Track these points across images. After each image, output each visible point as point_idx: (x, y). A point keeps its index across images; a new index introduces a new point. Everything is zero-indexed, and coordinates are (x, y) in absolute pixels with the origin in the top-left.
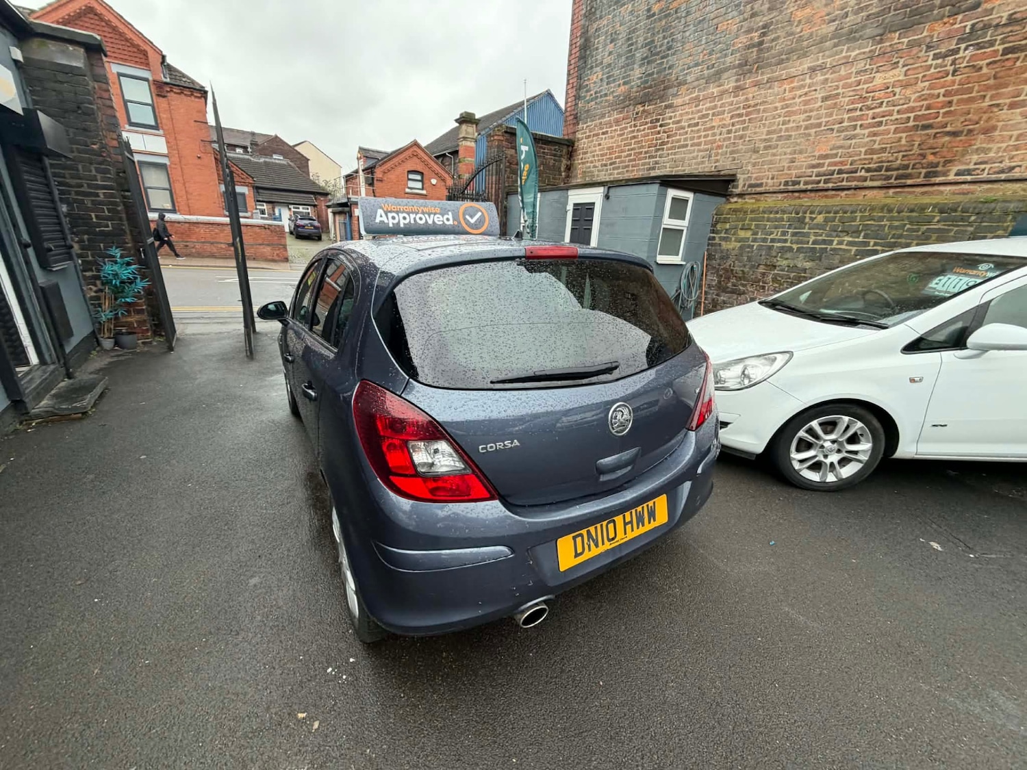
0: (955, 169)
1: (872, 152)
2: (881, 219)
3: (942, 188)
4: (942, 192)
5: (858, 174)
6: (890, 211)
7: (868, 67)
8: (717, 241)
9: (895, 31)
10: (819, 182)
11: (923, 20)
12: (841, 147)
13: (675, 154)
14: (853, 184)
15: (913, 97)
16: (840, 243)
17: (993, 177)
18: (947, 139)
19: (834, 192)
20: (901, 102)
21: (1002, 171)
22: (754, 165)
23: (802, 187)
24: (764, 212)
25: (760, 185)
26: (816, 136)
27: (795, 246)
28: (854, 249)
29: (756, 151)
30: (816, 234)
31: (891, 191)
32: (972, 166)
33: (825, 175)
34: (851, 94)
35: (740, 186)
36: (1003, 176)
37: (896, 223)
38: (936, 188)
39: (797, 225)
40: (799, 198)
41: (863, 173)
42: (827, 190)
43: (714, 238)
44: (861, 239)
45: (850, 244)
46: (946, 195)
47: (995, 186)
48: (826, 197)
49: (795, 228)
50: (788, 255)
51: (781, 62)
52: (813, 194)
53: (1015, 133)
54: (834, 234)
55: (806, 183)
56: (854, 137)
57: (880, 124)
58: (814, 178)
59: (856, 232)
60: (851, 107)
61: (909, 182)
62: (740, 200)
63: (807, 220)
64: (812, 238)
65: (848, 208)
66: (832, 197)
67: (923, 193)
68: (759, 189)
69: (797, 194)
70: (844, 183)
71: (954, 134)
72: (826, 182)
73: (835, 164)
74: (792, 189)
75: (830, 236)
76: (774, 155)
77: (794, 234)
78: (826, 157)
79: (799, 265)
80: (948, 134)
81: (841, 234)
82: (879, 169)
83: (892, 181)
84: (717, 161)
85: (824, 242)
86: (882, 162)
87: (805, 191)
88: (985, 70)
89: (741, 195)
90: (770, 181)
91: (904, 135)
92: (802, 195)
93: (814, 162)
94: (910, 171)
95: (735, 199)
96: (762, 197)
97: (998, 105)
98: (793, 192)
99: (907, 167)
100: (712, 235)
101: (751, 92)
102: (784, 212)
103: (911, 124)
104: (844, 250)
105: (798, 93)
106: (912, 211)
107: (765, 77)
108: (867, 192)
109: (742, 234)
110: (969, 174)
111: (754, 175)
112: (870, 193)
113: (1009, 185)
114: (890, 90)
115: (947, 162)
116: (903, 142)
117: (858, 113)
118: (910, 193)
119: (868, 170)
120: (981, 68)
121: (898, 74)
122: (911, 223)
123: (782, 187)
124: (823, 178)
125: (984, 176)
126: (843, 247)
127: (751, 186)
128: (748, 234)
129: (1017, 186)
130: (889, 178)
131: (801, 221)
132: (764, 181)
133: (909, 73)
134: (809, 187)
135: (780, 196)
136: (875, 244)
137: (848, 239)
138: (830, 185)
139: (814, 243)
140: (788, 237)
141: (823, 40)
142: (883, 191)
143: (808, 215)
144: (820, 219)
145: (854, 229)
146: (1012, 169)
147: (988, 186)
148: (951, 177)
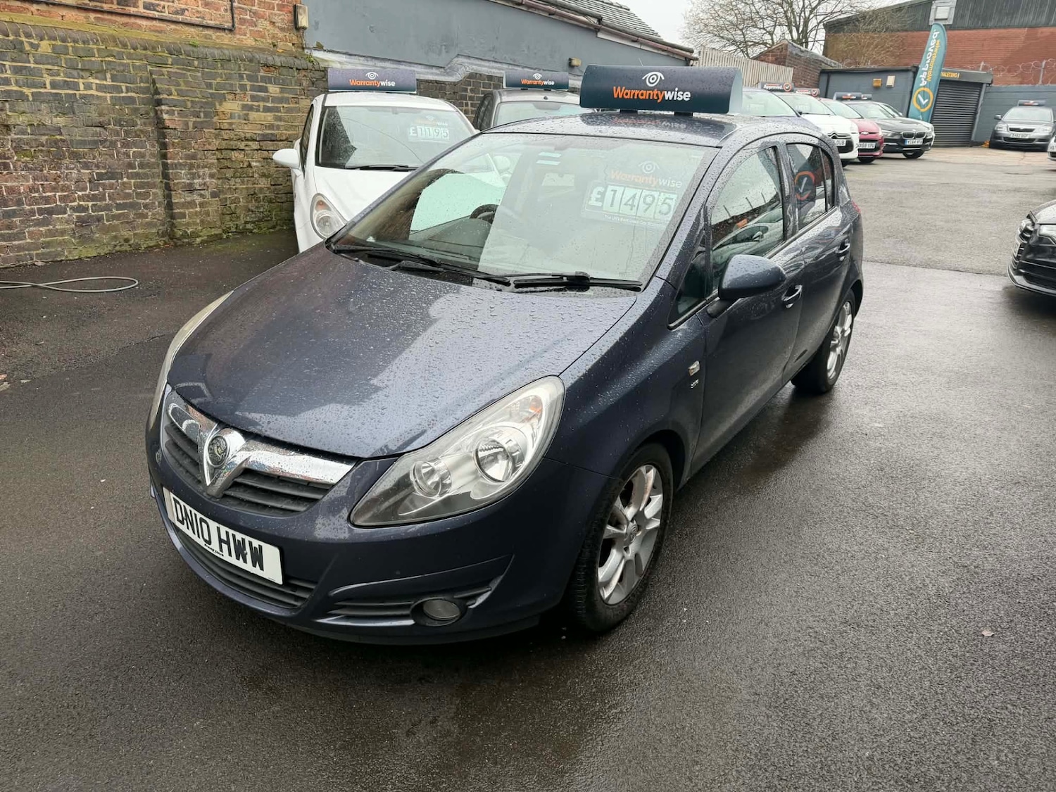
2: (120, 56)
3: (139, 22)
4: (140, 27)
6: (125, 46)
16: (88, 87)
17: (174, 17)
21: (177, 13)
27: (27, 91)
30: (51, 73)
36: (180, 18)
37: (138, 63)
38: (132, 20)
39: (15, 54)
44: (109, 82)
45: (99, 88)
46: (144, 31)
47: (178, 27)
49: (13, 60)
50: (23, 106)
54: (75, 73)
59: (101, 73)
61: (106, 7)
63: (27, 48)
64: (48, 80)
67: (125, 25)
75: (71, 75)
77: (16, 71)
79: (48, 123)
81: (86, 74)
85: (66, 85)
104: (98, 97)
106: (145, 49)
110: (154, 10)
113: (186, 28)
122: (150, 64)
125: (166, 15)
129: (192, 30)
131: (18, 48)
136: (128, 90)
137: (94, 81)
139: (53, 86)
140: (9, 75)
142: (82, 15)
143: (23, 39)
144: (45, 47)
145: (96, 67)
146: (183, 11)
147: (173, 26)
148: (141, 10)
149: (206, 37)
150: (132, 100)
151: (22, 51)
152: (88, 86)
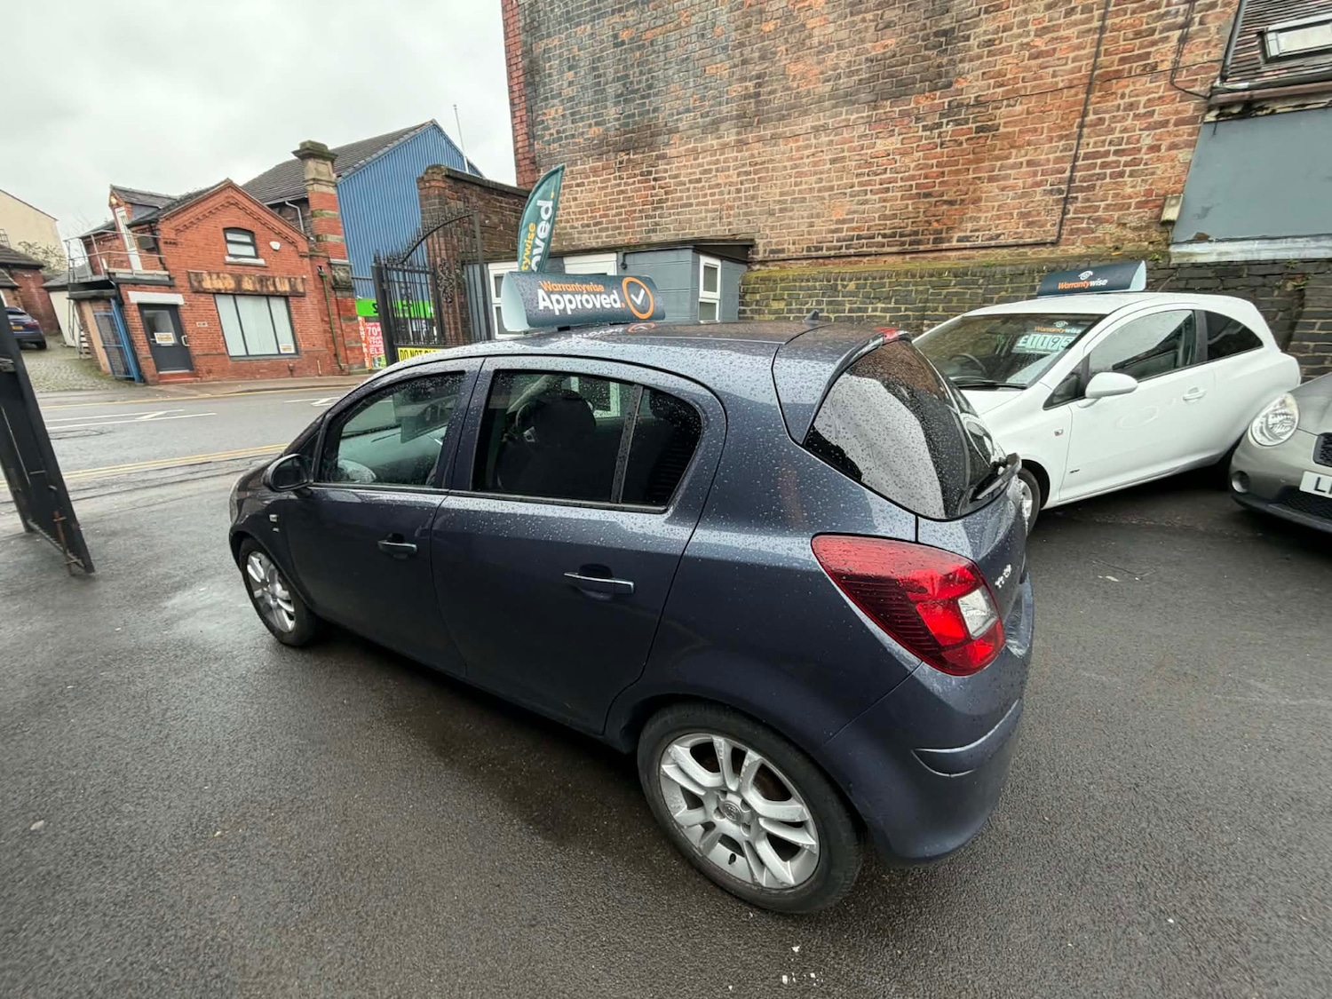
0: (956, 236)
1: (885, 217)
2: (907, 284)
3: (949, 254)
4: (949, 258)
5: (876, 240)
6: (913, 276)
7: (867, 132)
8: (749, 314)
9: (887, 99)
10: (841, 248)
11: (908, 92)
12: (855, 212)
13: (678, 214)
14: (873, 250)
15: (913, 165)
16: (875, 310)
17: (986, 243)
18: (945, 207)
19: (856, 259)
20: (903, 169)
21: (991, 239)
22: (772, 228)
23: (825, 252)
24: (794, 280)
25: (782, 251)
26: (831, 199)
27: (832, 316)
28: (888, 315)
29: (771, 213)
30: (851, 302)
31: (908, 257)
32: (968, 234)
33: (845, 241)
34: (857, 157)
35: (761, 252)
36: (993, 243)
37: (921, 288)
38: (943, 253)
39: (831, 293)
40: (825, 265)
41: (880, 239)
42: (849, 256)
43: (744, 311)
44: (892, 305)
45: (884, 310)
46: (952, 260)
47: (989, 251)
48: (850, 263)
49: (829, 297)
51: (782, 118)
52: (837, 261)
53: (996, 204)
54: (868, 301)
55: (829, 249)
56: (865, 202)
57: (887, 190)
58: (835, 243)
59: (888, 299)
60: (859, 171)
61: (922, 248)
62: (763, 268)
63: (840, 288)
64: (847, 306)
65: (875, 275)
66: (856, 263)
67: (935, 258)
68: (782, 256)
69: (821, 261)
70: (865, 249)
71: (951, 203)
72: (848, 247)
73: (853, 229)
74: (814, 255)
75: (864, 303)
76: (791, 218)
77: (829, 303)
78: (844, 222)
80: (946, 202)
81: (874, 301)
82: (893, 235)
83: (907, 246)
84: (730, 224)
85: (859, 310)
86: (894, 228)
87: (829, 257)
88: (965, 145)
89: (763, 262)
90: (791, 247)
91: (910, 202)
92: (827, 262)
93: (833, 227)
94: (920, 237)
95: (757, 267)
96: (786, 264)
97: (979, 178)
98: (817, 258)
99: (916, 233)
100: (742, 308)
101: (757, 148)
102: (815, 280)
103: (914, 191)
104: (880, 317)
105: (806, 152)
106: (932, 276)
107: (769, 133)
108: (886, 258)
109: (775, 305)
110: (968, 241)
111: (774, 240)
112: (890, 259)
113: (998, 251)
114: (891, 157)
115: (949, 229)
116: (910, 208)
117: (866, 178)
118: (924, 258)
119: (884, 236)
120: (961, 143)
121: (894, 143)
122: (933, 287)
123: (805, 253)
124: (844, 243)
125: (979, 243)
126: (878, 314)
127: (772, 252)
128: (782, 305)
129: (1005, 251)
130: (903, 244)
131: (834, 288)
132: (786, 246)
133: (905, 141)
134: (832, 253)
135: (805, 263)
136: (906, 310)
137: (880, 305)
138: (852, 251)
139: (851, 311)
140: (824, 306)
141: (821, 100)
142: (901, 257)
143: (839, 282)
144: (852, 286)
145: (885, 295)
146: (998, 236)
147: (984, 252)
148: (954, 244)
149: (1019, 255)
150: (908, 317)
151: (836, 290)
152: (877, 309)
